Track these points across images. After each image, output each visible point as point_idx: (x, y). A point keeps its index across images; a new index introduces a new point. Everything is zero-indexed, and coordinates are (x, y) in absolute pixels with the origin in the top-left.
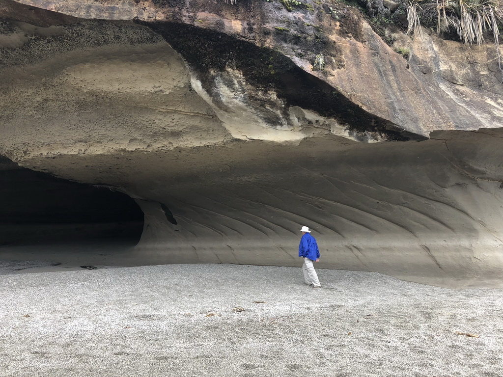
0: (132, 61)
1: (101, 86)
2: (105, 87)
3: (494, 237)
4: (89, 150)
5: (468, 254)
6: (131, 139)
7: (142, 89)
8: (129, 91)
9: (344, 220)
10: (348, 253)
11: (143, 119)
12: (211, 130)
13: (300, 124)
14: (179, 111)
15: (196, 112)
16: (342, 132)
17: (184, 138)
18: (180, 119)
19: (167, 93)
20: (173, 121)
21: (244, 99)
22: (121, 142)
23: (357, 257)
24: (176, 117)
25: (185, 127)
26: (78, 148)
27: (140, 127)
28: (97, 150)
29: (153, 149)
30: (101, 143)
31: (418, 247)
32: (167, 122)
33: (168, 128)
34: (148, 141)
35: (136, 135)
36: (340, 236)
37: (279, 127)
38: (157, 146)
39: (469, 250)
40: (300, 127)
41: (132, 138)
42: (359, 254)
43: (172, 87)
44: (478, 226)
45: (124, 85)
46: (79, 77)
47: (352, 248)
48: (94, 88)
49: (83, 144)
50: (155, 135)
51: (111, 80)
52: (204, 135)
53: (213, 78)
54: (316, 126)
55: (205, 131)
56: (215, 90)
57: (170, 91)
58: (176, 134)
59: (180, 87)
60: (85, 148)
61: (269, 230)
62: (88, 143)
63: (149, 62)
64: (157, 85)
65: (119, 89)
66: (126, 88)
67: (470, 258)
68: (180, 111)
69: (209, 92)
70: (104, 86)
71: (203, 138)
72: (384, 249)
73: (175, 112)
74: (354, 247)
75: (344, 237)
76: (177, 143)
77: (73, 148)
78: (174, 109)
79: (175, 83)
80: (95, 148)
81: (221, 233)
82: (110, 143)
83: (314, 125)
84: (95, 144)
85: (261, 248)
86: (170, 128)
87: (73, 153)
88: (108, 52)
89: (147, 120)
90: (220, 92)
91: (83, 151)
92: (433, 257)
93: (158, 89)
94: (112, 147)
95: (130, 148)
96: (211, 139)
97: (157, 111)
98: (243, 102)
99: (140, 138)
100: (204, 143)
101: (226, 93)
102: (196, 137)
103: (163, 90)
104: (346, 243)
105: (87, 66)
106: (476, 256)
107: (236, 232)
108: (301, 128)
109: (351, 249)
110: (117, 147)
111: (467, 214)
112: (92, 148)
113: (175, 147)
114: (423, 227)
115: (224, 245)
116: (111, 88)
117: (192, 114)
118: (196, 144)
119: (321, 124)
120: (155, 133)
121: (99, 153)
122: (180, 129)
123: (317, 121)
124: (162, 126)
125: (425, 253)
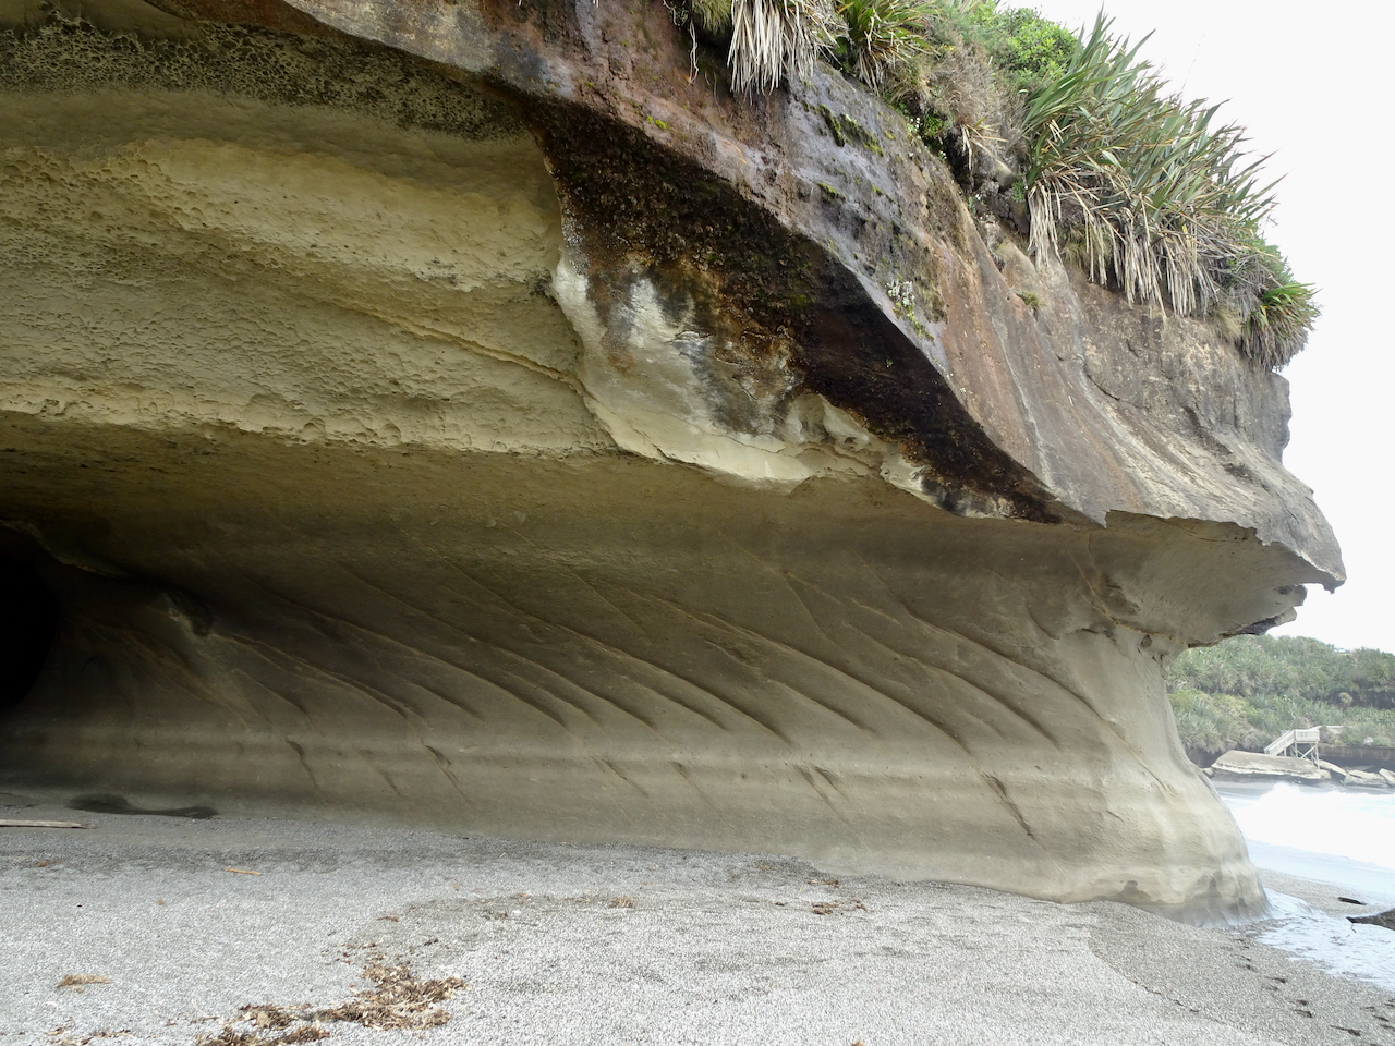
0: (385, 174)
1: (254, 224)
2: (269, 231)
3: (1140, 764)
4: (84, 406)
5: (1094, 805)
6: (258, 396)
7: (394, 261)
8: (345, 257)
9: (796, 696)
10: (800, 788)
11: (336, 342)
12: (539, 412)
13: (802, 439)
14: (468, 342)
15: (518, 353)
16: (909, 477)
17: (448, 420)
18: (458, 364)
19: (467, 288)
20: (436, 367)
21: (701, 354)
22: (221, 398)
23: (825, 798)
24: (450, 356)
25: (463, 389)
26: (45, 395)
27: (306, 365)
28: (119, 412)
29: (324, 435)
30: (142, 389)
31: (976, 779)
32: (418, 367)
33: (411, 384)
34: (315, 410)
35: (279, 387)
36: (776, 738)
37: (745, 437)
38: (341, 428)
39: (1097, 794)
40: (800, 445)
41: (262, 392)
42: (831, 792)
43: (491, 274)
44: (1107, 737)
45: (338, 238)
46: (187, 179)
47: (812, 772)
48: (229, 223)
49: (67, 382)
50: (350, 397)
51: (299, 213)
52: (513, 419)
53: (630, 279)
54: (842, 452)
55: (521, 409)
56: (622, 312)
57: (478, 285)
58: (424, 405)
59: (512, 281)
60: (70, 398)
61: (570, 708)
62: (90, 384)
63: (438, 189)
64: (444, 260)
65: (313, 246)
66: (340, 249)
67: (1100, 814)
68: (474, 343)
69: (603, 313)
70: (265, 227)
71: (509, 432)
72: (894, 780)
73: (455, 342)
74: (819, 771)
75: (788, 741)
76: (412, 431)
77: (24, 391)
78: (456, 334)
79: (502, 267)
80: (110, 404)
81: (401, 705)
82: (179, 396)
83: (837, 449)
84: (116, 389)
85: (545, 762)
86: (415, 386)
87: (21, 408)
88: (312, 128)
89: (348, 350)
90: (636, 321)
91: (62, 405)
92: (1013, 807)
93: (446, 273)
94: (182, 409)
95: (251, 424)
96: (530, 436)
97: (395, 330)
98: (693, 358)
99: (290, 397)
100: (510, 444)
101: (654, 327)
102: (484, 422)
103: (459, 277)
104: (797, 759)
105: (226, 152)
106: (1111, 809)
107: (457, 708)
108: (800, 450)
109: (807, 777)
110: (204, 413)
111: (1090, 706)
112: (97, 401)
113: (405, 441)
114: (988, 728)
115: (414, 744)
116: (285, 237)
117: (503, 358)
118: (482, 443)
119: (858, 448)
120: (355, 391)
121: (119, 421)
122: (446, 395)
123: (850, 440)
124: (390, 375)
125: (992, 796)
